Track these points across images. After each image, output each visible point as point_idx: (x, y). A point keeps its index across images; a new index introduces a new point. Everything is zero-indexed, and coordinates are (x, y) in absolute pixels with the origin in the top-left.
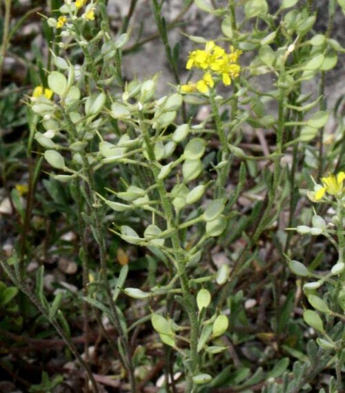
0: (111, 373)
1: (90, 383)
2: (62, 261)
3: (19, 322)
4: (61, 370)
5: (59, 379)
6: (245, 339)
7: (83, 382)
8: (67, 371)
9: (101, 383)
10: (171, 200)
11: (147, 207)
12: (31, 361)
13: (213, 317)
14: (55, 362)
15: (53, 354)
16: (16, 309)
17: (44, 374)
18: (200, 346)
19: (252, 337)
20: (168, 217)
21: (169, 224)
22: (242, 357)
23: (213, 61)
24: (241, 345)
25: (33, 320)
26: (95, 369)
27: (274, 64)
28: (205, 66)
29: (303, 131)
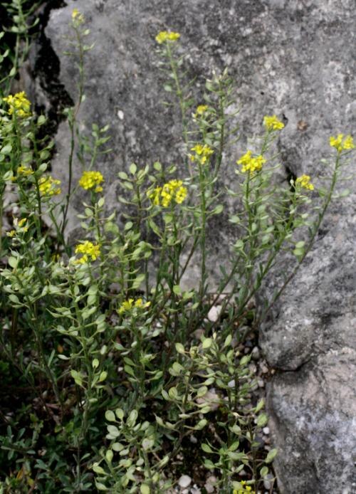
0: (55, 402)
1: (44, 407)
2: (33, 351)
3: (10, 379)
4: (32, 402)
5: (30, 406)
6: (118, 385)
7: (41, 407)
8: (34, 402)
9: (50, 408)
10: (81, 313)
11: (70, 316)
12: (17, 398)
13: (99, 373)
14: (29, 398)
15: (29, 395)
16: (8, 373)
17: (23, 404)
18: (92, 385)
19: (121, 384)
20: (79, 322)
21: (79, 324)
22: (116, 394)
23: (88, 249)
24: (116, 388)
25: (18, 378)
26: (47, 401)
27: (119, 253)
28: (83, 252)
29: (134, 283)
